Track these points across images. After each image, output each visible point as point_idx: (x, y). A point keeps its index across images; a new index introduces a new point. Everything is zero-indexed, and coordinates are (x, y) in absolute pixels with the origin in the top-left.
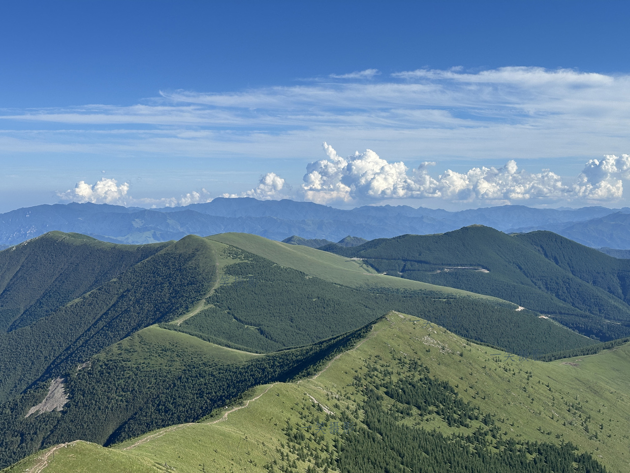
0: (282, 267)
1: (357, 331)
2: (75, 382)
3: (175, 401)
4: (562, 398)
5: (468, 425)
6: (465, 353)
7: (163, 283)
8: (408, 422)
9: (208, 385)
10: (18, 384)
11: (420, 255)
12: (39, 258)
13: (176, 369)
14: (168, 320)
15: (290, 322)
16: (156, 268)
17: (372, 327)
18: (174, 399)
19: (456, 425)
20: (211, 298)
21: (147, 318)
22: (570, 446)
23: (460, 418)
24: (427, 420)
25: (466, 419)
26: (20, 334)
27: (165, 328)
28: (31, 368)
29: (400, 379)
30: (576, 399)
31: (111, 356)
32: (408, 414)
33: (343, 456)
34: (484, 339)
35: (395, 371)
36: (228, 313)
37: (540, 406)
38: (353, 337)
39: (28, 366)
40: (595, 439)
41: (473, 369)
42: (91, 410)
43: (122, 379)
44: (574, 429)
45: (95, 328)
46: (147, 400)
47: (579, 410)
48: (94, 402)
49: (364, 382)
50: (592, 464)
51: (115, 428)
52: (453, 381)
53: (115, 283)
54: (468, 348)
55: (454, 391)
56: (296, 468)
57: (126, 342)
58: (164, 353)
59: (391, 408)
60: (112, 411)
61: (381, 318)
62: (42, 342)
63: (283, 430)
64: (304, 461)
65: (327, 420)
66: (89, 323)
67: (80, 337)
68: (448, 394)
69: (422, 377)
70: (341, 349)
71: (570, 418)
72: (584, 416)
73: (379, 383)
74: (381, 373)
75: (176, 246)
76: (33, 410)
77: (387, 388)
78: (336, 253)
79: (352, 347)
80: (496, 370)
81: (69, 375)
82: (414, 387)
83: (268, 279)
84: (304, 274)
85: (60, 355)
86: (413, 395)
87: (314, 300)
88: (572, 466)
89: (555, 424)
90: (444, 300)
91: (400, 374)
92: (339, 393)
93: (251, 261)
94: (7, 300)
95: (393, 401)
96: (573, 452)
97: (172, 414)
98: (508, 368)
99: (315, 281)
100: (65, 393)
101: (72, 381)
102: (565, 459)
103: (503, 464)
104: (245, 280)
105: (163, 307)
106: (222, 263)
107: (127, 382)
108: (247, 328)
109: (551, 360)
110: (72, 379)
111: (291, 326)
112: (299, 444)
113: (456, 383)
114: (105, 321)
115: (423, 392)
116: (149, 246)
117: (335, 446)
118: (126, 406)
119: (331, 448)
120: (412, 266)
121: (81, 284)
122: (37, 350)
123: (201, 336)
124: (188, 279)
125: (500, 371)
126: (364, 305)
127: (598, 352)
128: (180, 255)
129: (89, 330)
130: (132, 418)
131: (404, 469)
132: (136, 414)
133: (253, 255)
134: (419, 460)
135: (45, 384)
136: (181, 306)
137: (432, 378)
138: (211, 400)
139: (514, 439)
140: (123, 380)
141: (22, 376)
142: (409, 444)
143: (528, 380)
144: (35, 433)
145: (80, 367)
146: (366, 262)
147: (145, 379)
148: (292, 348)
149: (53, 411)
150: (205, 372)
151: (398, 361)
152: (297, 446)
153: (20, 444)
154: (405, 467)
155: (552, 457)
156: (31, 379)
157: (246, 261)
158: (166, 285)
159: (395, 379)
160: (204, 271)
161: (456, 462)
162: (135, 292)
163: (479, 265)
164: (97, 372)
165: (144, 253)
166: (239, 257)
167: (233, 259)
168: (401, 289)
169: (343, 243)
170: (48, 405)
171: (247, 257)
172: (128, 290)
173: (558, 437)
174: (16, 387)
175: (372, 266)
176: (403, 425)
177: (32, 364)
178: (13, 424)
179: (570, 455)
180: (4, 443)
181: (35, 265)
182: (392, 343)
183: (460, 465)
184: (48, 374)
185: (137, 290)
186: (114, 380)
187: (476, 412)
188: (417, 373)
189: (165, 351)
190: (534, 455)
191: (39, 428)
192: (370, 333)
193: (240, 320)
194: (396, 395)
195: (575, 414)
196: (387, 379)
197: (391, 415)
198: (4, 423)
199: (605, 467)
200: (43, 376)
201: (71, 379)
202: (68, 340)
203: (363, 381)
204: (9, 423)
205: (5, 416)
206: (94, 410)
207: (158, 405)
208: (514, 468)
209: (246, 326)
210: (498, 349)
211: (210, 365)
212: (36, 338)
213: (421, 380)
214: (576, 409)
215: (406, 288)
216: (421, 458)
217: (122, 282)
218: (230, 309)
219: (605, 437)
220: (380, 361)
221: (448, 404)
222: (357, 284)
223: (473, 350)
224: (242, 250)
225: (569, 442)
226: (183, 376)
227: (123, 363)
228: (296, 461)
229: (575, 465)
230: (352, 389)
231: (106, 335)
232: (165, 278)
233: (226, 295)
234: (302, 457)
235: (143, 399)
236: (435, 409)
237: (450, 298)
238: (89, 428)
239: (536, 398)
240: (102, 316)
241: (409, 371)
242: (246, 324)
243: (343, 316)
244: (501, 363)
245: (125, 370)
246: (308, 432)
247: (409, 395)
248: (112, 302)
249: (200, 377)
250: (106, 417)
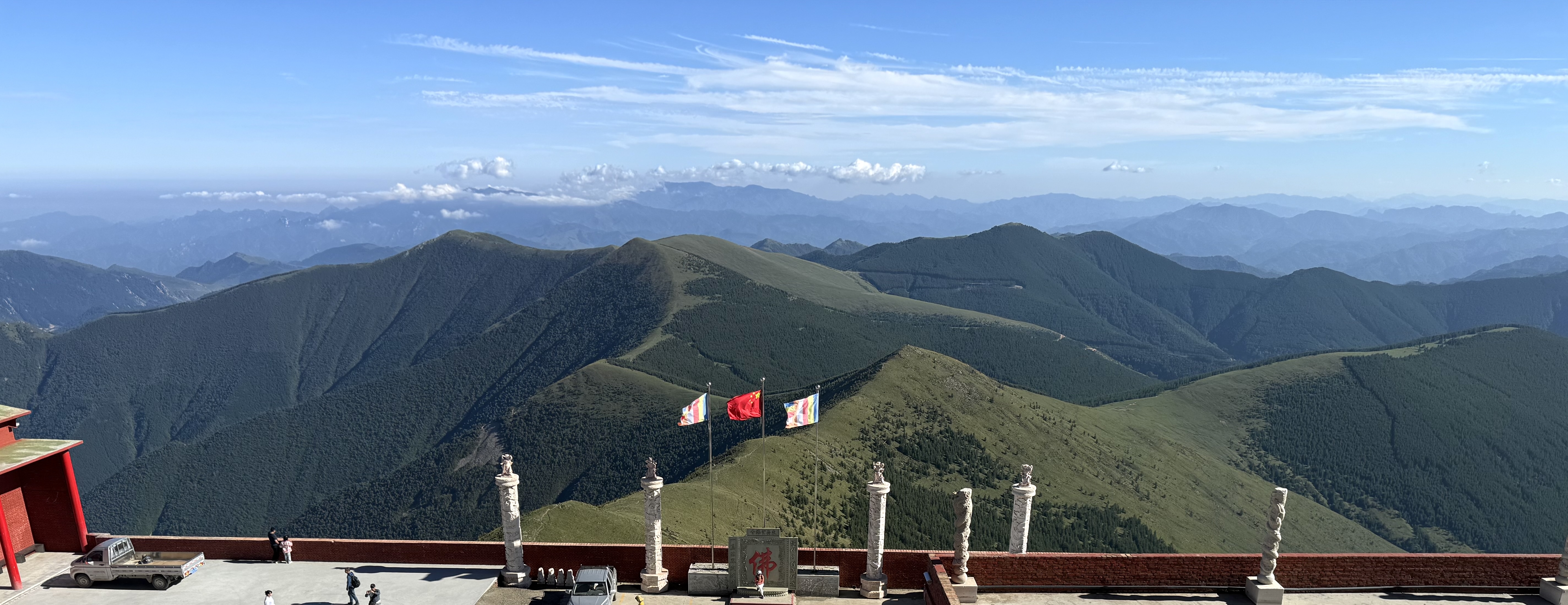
0: (758, 284)
1: (861, 372)
2: (510, 430)
3: (635, 456)
4: (1111, 452)
5: (996, 485)
6: (996, 398)
7: (606, 305)
8: (925, 483)
9: (674, 437)
10: (437, 430)
11: (935, 266)
12: (440, 266)
13: (633, 416)
14: (616, 353)
15: (770, 358)
16: (595, 283)
17: (882, 366)
18: (634, 453)
19: (981, 485)
20: (670, 326)
21: (588, 351)
22: (1116, 509)
23: (987, 478)
24: (947, 481)
25: (993, 479)
26: (431, 367)
27: (616, 365)
28: (450, 411)
29: (916, 431)
30: (1128, 453)
31: (551, 399)
32: (925, 474)
33: (853, 523)
34: (1013, 379)
35: (909, 421)
36: (692, 346)
37: (1083, 462)
38: (857, 380)
39: (446, 408)
40: (1146, 499)
41: (1006, 418)
42: (533, 464)
43: (567, 428)
44: (1122, 489)
45: (524, 362)
46: (601, 454)
47: (1129, 466)
48: (536, 455)
49: (872, 436)
50: (1140, 529)
51: (565, 486)
52: (980, 434)
53: (543, 303)
54: (1001, 391)
55: (981, 446)
56: (803, 535)
57: (569, 381)
58: (617, 396)
59: (905, 467)
60: (559, 466)
61: (893, 354)
62: (460, 378)
63: (783, 492)
64: (811, 527)
65: (833, 481)
66: (516, 355)
67: (506, 373)
68: (973, 449)
69: (943, 428)
70: (843, 395)
71: (1117, 475)
72: (1135, 473)
73: (891, 436)
74: (893, 423)
75: (619, 253)
76: (462, 463)
77: (899, 442)
78: (825, 264)
79: (856, 392)
80: (1033, 419)
81: (502, 421)
82: (933, 441)
83: (741, 301)
84: (786, 293)
85: (484, 395)
86: (931, 451)
87: (800, 329)
88: (1116, 532)
89: (1100, 482)
90: (967, 328)
91: (915, 426)
92: (843, 449)
93: (718, 275)
94: (405, 322)
95: (906, 458)
96: (1119, 515)
97: (633, 471)
98: (1048, 416)
99: (801, 303)
100: (500, 442)
101: (507, 428)
102: (1109, 525)
103: (1035, 530)
104: (711, 301)
105: (608, 337)
106: (680, 278)
107: (574, 432)
108: (717, 365)
109: (1098, 405)
110: (506, 426)
111: (772, 364)
112: (802, 508)
113: (984, 435)
114: (535, 353)
115: (943, 447)
116: (581, 253)
117: (843, 511)
118: (576, 460)
119: (839, 513)
120: (924, 281)
121: (498, 303)
122: (454, 388)
123: (661, 376)
124: (638, 300)
125: (1038, 420)
126: (864, 336)
127: (1158, 394)
128: (625, 267)
129: (516, 364)
130: (584, 474)
131: (922, 536)
132: (589, 470)
133: (720, 268)
134: (939, 526)
135: (473, 431)
136: (632, 337)
137: (956, 431)
138: (679, 455)
139: (1050, 502)
140: (569, 429)
141: (440, 421)
142: (927, 509)
143: (1071, 430)
144: (469, 490)
145: (514, 412)
146: (865, 277)
147: (596, 428)
148: (777, 393)
149: (487, 464)
150: (670, 422)
151: (913, 410)
152: (801, 511)
153: (452, 502)
154: (924, 535)
155: (1094, 523)
156: (452, 425)
157: (712, 276)
158: (610, 307)
159: (909, 432)
160: (657, 288)
161: (981, 528)
162: (570, 316)
163: (1012, 279)
164: (537, 419)
165: (575, 263)
166: (701, 270)
167: (694, 272)
168: (910, 314)
169: (831, 250)
170: (481, 457)
171: (712, 270)
172: (561, 314)
173: (1102, 498)
174: (433, 433)
175: (872, 282)
176: (919, 487)
177: (450, 405)
178: (441, 478)
179: (1115, 519)
180: (433, 501)
181: (436, 277)
182: (907, 387)
183: (985, 531)
184: (470, 420)
185: (572, 313)
186: (559, 430)
187: (1006, 471)
188: (937, 423)
189: (618, 394)
190: (1072, 520)
191: (474, 484)
192: (880, 374)
193: (707, 355)
194: (911, 451)
195: (1124, 470)
196: (900, 431)
197: (905, 474)
198: (429, 477)
199: (1155, 533)
200: (465, 420)
201: (504, 426)
202: (492, 377)
203: (871, 434)
204: (435, 477)
205: (430, 469)
206: (537, 464)
207: (615, 461)
208: (1048, 535)
209: (715, 363)
210: (1036, 393)
211: (674, 413)
212: (452, 373)
213: (941, 432)
214: (1126, 465)
215: (915, 311)
216: (941, 524)
217: (552, 302)
218: (694, 341)
219: (1158, 497)
220: (891, 410)
221: (973, 462)
222: (853, 307)
223: (1006, 394)
224: (705, 260)
225: (1115, 504)
226: (642, 426)
227: (568, 409)
228: (803, 527)
229: (1120, 530)
230: (857, 444)
231: (538, 371)
232: (607, 298)
233: (688, 322)
234: (808, 523)
235: (595, 452)
236: (957, 468)
237: (974, 326)
238: (534, 486)
239: (1079, 452)
240: (531, 346)
241: (927, 422)
242: (715, 361)
243: (837, 350)
244: (1040, 410)
245: (571, 417)
246: (811, 494)
247: (926, 451)
248: (543, 328)
249: (664, 427)
250: (553, 473)
